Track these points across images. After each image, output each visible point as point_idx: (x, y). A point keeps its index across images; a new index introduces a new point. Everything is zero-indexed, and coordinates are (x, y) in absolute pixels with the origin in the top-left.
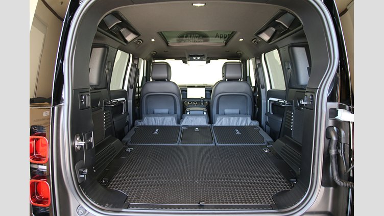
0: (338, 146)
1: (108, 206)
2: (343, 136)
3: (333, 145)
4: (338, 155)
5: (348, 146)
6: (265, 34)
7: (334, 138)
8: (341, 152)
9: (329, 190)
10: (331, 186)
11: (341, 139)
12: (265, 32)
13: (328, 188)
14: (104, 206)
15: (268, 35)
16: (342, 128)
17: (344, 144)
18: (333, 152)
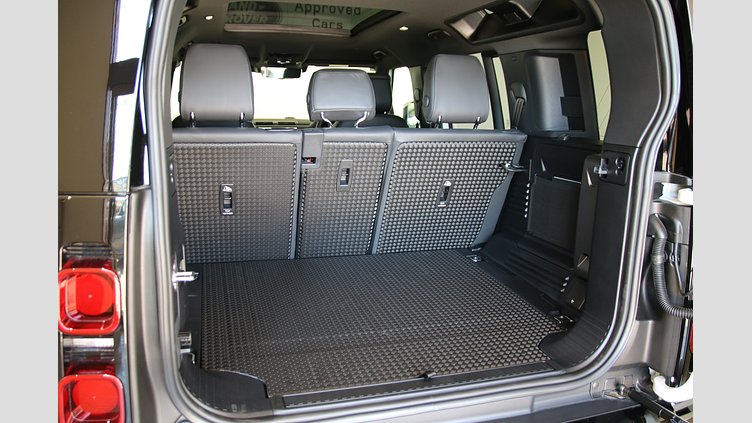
0: (667, 250)
1: (239, 410)
2: (678, 232)
3: (660, 247)
4: (666, 264)
5: (687, 247)
6: (465, 23)
7: (662, 236)
8: (674, 258)
9: (646, 326)
10: (648, 319)
11: (674, 236)
12: (466, 18)
13: (645, 322)
14: (230, 411)
15: (471, 25)
16: (677, 217)
17: (679, 244)
18: (659, 259)
